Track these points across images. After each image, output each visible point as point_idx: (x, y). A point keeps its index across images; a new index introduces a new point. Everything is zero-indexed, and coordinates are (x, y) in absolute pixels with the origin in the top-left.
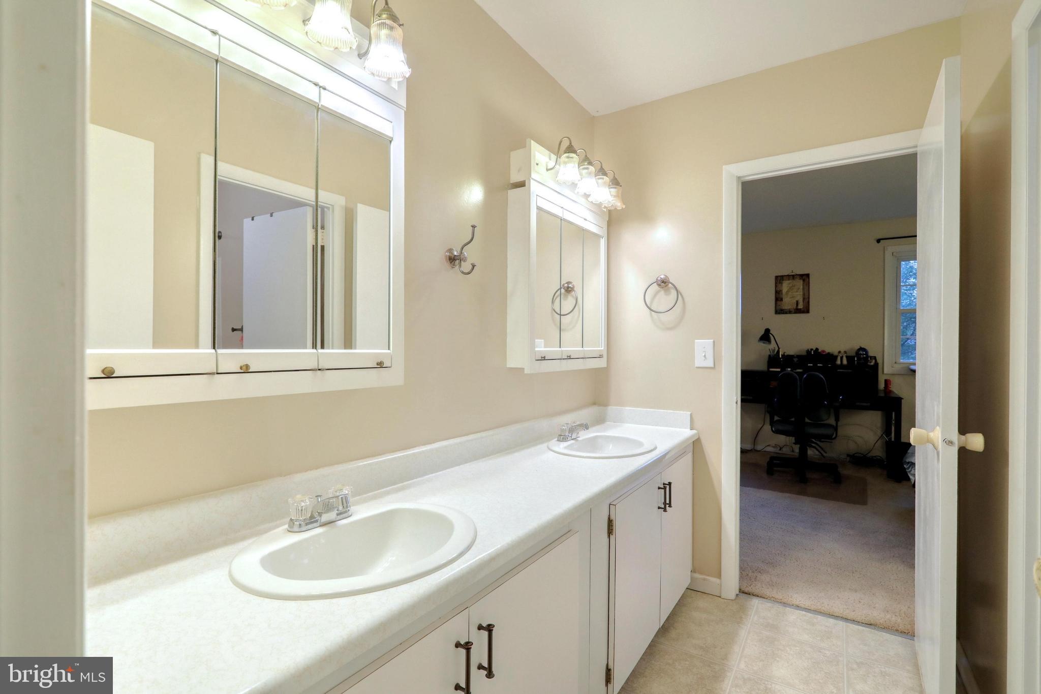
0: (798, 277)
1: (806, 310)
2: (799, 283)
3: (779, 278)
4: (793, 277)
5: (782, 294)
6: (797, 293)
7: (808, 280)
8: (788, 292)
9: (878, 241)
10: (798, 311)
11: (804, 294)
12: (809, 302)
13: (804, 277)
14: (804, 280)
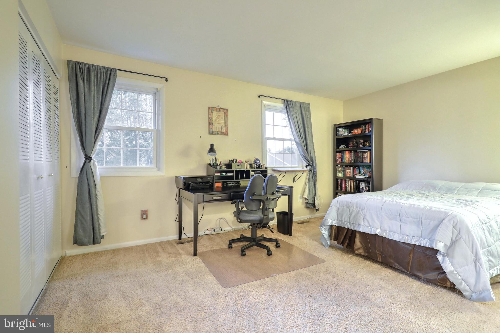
0: (222, 110)
1: (226, 134)
2: (222, 114)
3: (211, 108)
4: (219, 109)
5: (213, 120)
6: (221, 121)
7: (227, 113)
8: (216, 119)
9: (259, 97)
10: (222, 133)
11: (225, 123)
12: (228, 128)
13: (225, 111)
14: (225, 113)
